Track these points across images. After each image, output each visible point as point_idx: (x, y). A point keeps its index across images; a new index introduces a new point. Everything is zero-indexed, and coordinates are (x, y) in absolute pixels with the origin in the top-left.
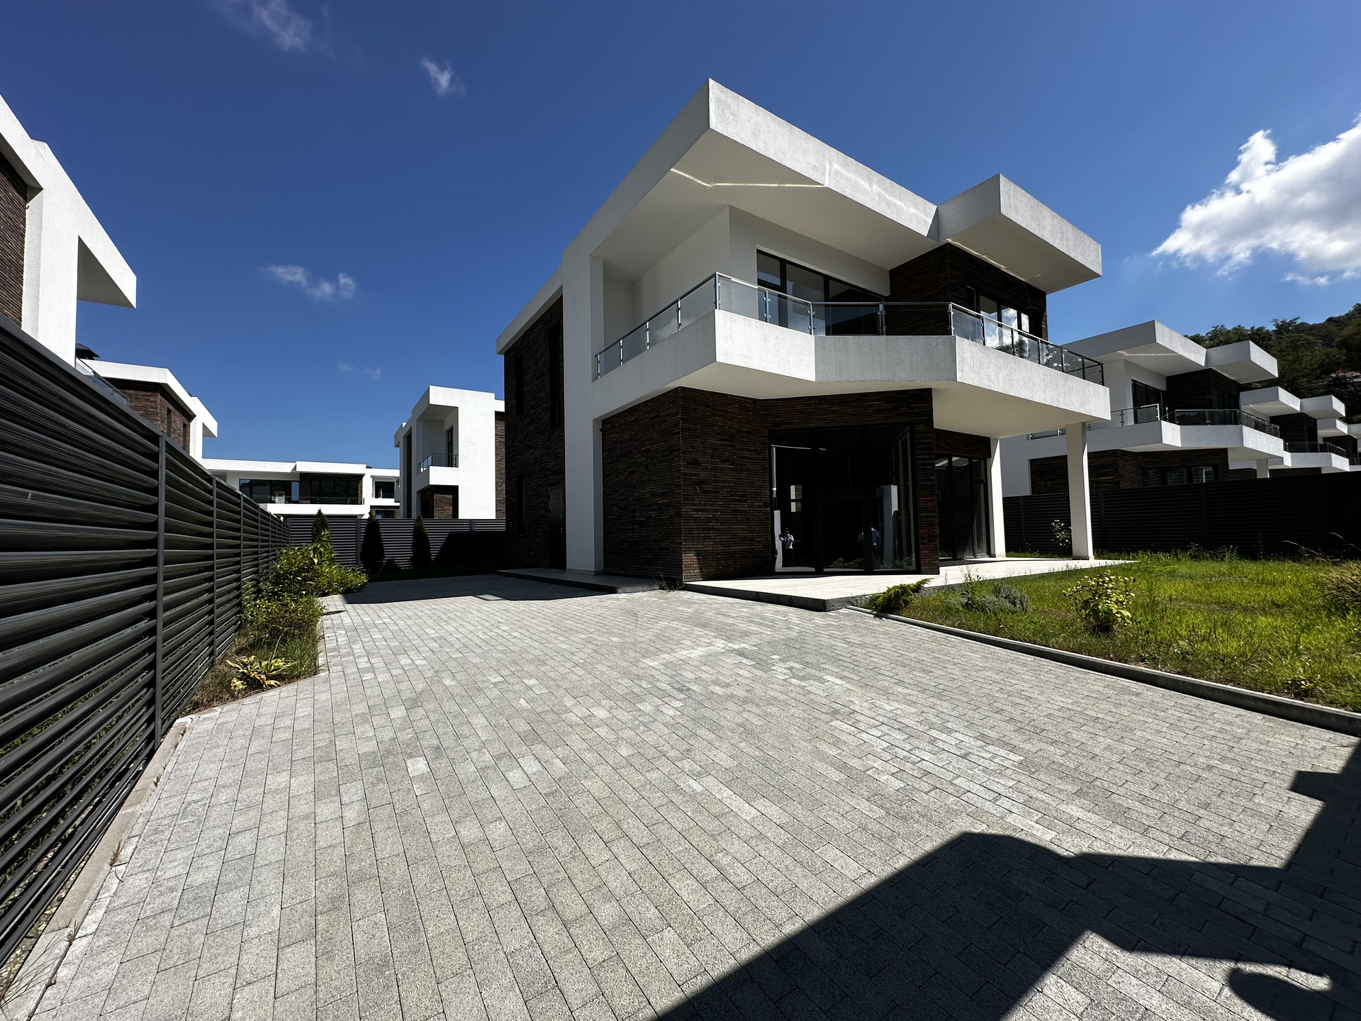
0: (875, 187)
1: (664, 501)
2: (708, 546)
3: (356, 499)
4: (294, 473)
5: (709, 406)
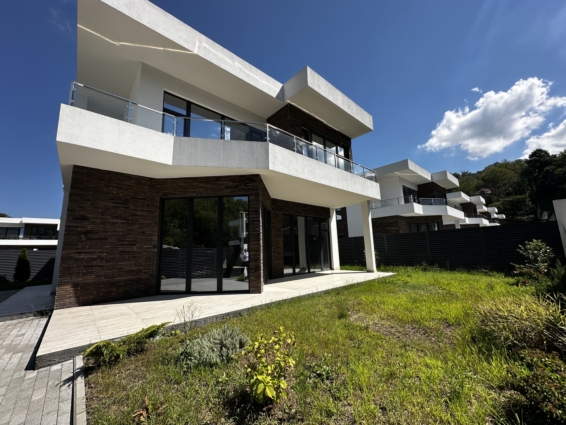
0: (237, 64)
2: (88, 279)
4: (21, 223)
5: (104, 180)
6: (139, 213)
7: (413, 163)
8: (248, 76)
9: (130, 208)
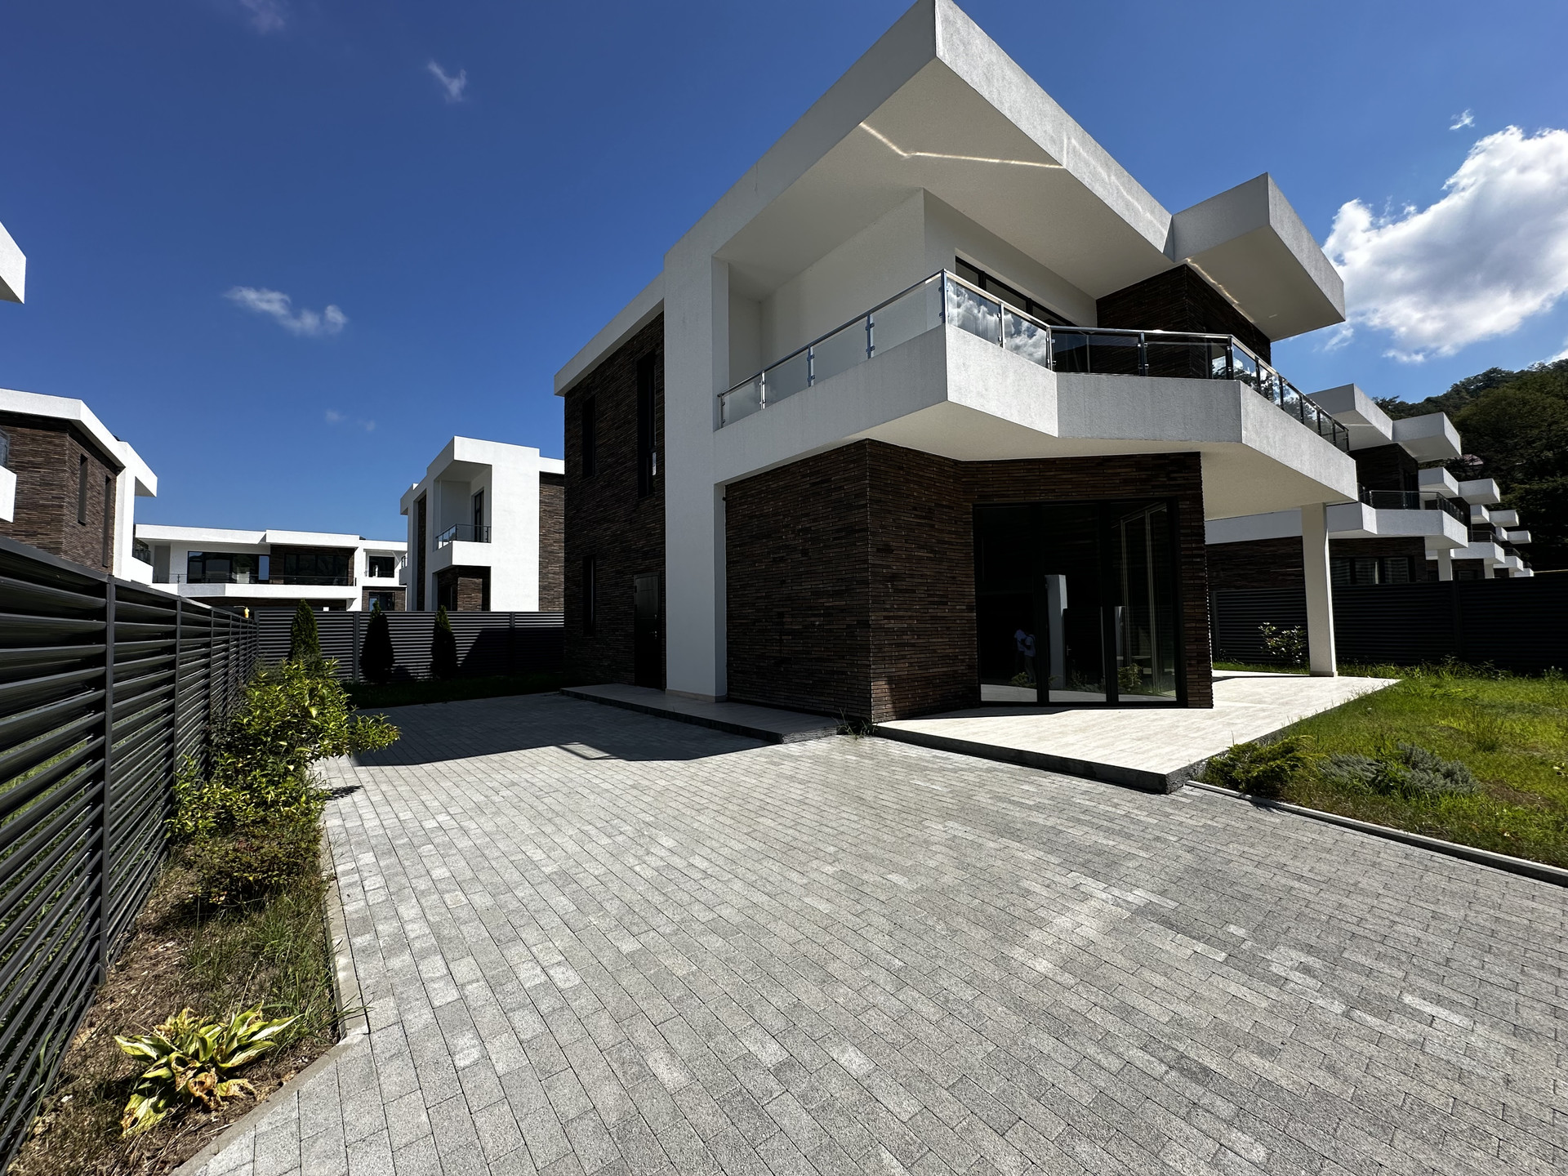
0: (1113, 178)
1: (837, 603)
2: (902, 669)
3: (346, 579)
4: (262, 544)
6: (947, 537)
8: (1128, 205)
9: (936, 527)
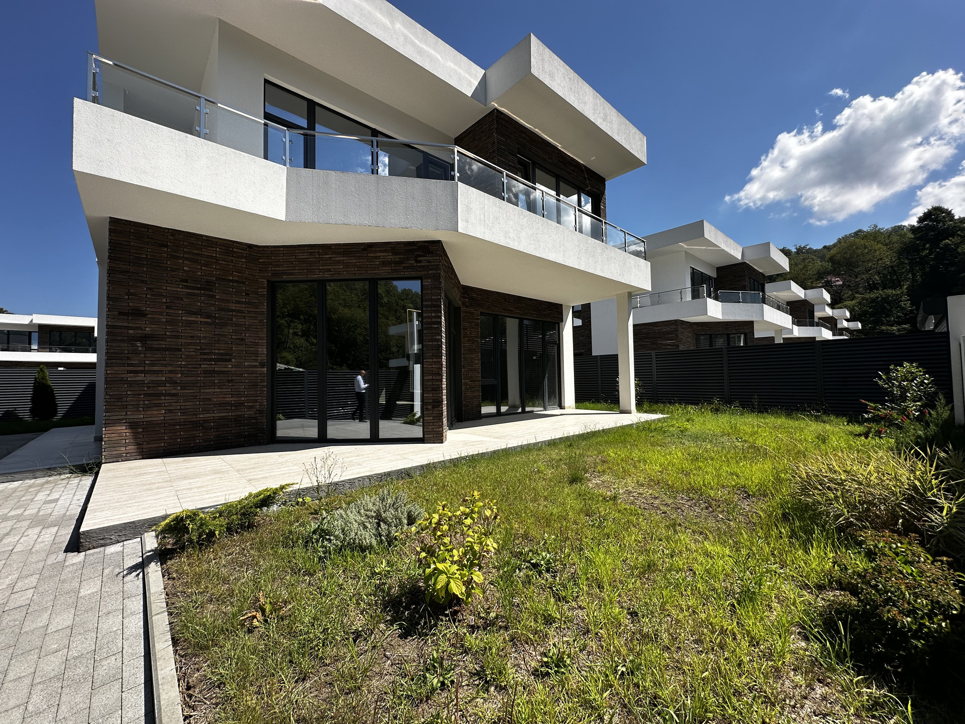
2: (154, 416)
4: (31, 324)
5: (167, 246)
6: (233, 306)
7: (713, 228)
8: (420, 52)
9: (217, 297)
